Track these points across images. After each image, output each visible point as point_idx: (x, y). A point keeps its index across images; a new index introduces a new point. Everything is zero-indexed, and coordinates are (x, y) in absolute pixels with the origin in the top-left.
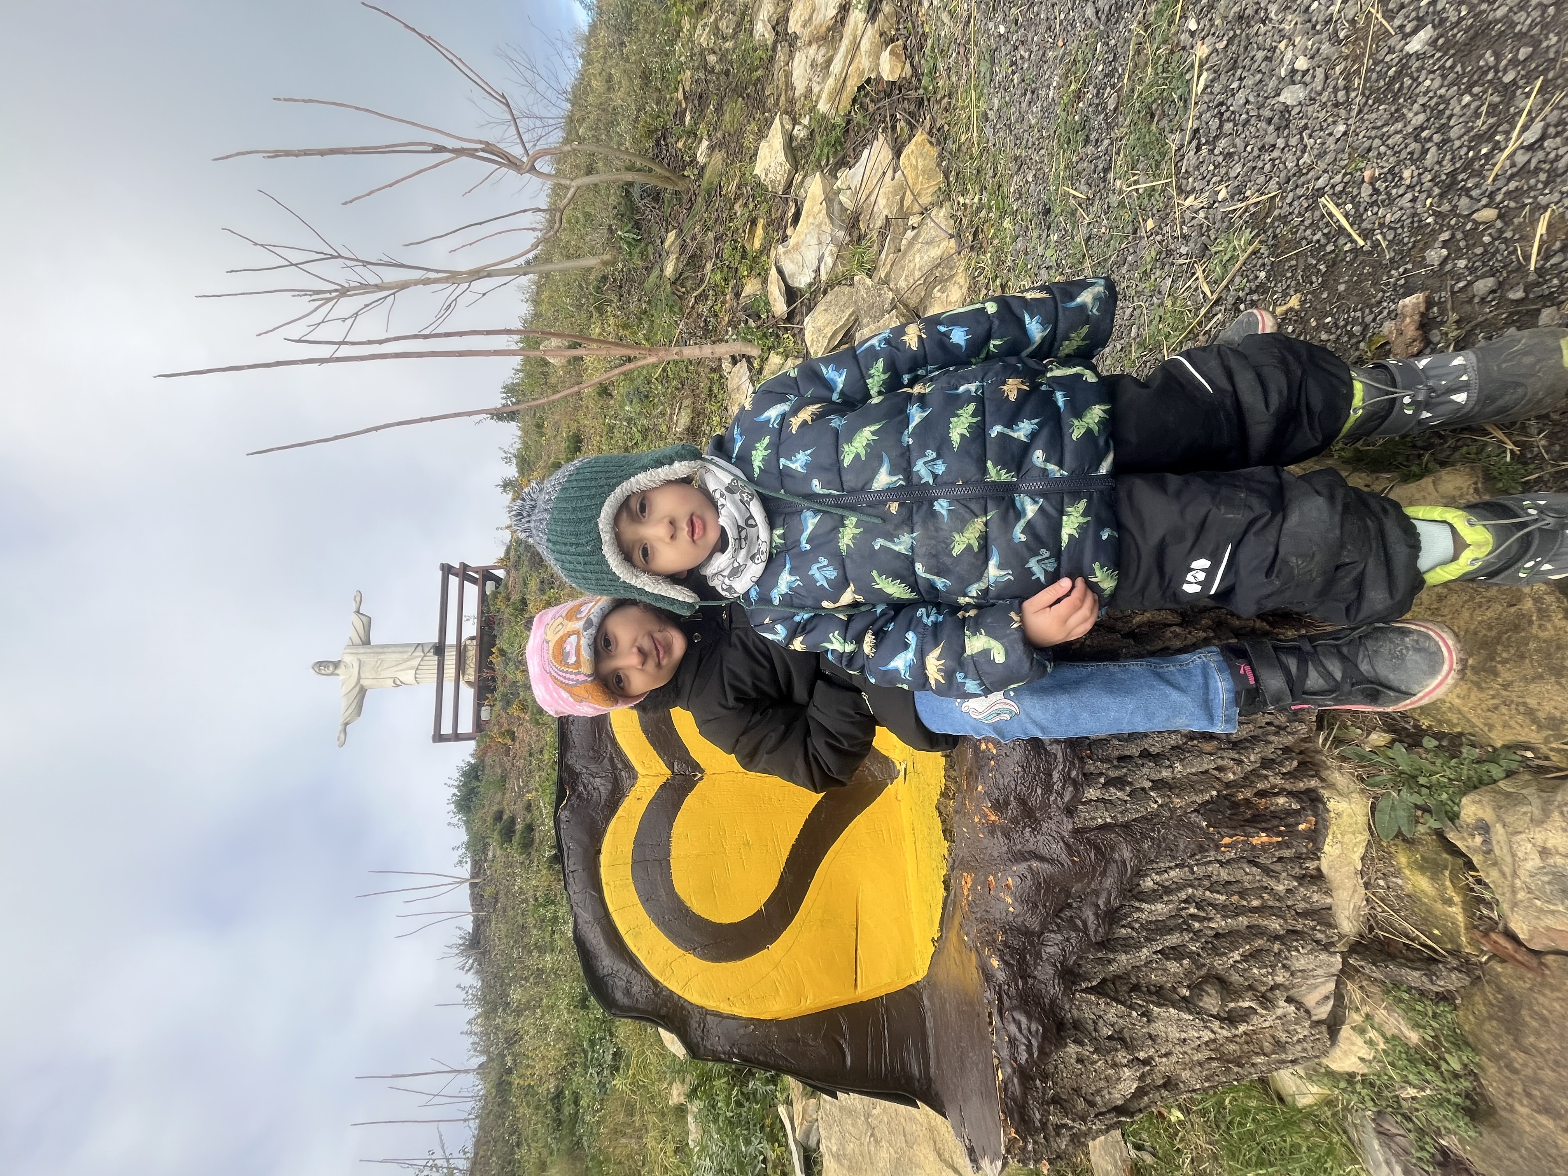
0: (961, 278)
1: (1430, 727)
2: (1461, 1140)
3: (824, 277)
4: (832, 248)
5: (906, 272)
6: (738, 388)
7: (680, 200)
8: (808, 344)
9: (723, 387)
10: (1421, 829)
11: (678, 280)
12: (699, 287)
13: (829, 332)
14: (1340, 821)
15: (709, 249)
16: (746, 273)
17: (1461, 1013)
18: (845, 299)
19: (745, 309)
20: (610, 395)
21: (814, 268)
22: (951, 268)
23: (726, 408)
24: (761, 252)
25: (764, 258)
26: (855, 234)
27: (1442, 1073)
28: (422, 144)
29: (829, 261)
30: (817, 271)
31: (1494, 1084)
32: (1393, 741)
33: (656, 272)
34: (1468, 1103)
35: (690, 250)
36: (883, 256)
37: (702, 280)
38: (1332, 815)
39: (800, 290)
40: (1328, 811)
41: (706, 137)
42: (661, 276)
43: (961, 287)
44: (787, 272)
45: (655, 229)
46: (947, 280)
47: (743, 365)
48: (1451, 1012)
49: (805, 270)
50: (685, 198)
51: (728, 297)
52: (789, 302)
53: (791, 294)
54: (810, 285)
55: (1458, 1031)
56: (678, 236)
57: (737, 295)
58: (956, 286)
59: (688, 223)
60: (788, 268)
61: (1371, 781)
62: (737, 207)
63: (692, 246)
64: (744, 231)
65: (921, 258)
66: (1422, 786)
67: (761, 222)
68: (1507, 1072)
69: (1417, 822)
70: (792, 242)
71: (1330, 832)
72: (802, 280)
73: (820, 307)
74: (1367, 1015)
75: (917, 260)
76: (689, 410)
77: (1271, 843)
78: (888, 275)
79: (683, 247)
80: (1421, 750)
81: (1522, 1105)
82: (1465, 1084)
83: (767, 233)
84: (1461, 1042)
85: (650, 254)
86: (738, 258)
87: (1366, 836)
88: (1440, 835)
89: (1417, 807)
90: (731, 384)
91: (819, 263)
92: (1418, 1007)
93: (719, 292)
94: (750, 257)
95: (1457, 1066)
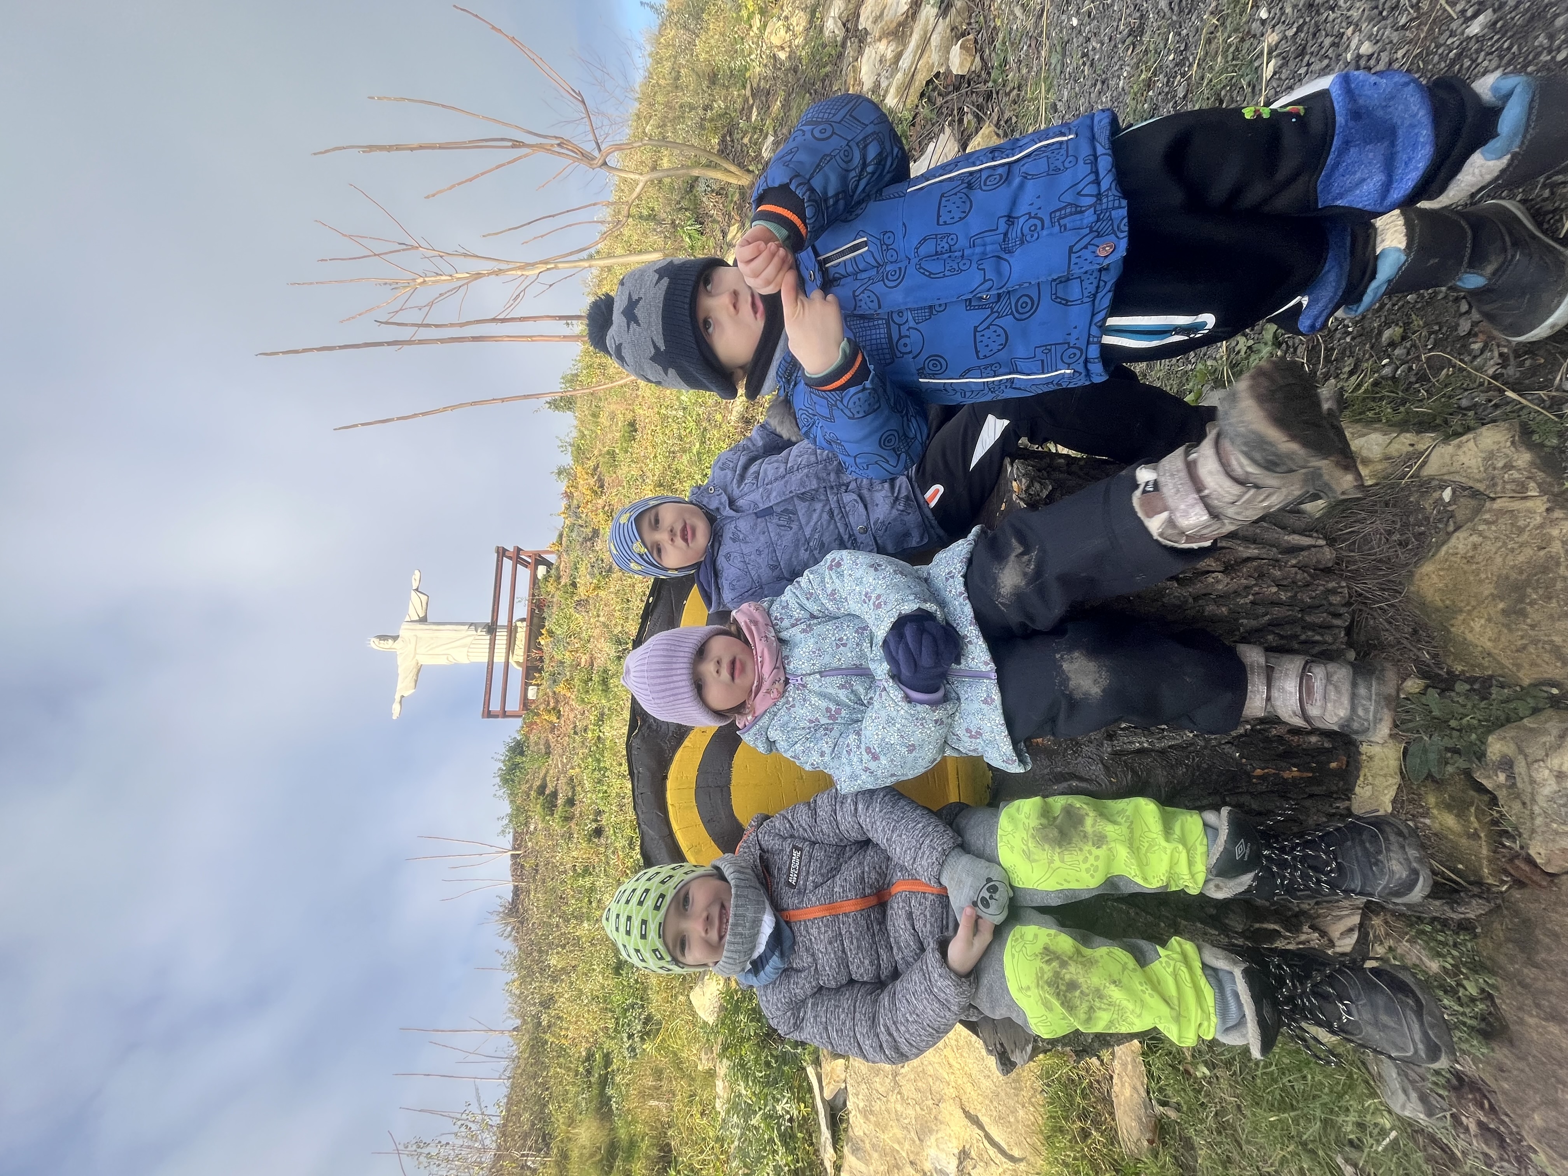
1: (1463, 672)
2: (1476, 1060)
7: (743, 194)
10: (1450, 769)
14: (1371, 764)
17: (1480, 941)
27: (1459, 998)
28: (502, 140)
31: (1508, 1001)
32: (1427, 687)
34: (1483, 1025)
38: (1364, 757)
40: (1360, 754)
41: (771, 132)
48: (1470, 940)
55: (1477, 958)
61: (1404, 727)
66: (1453, 729)
68: (1519, 989)
69: (1447, 763)
71: (1362, 774)
74: (1390, 947)
77: (1301, 778)
80: (1453, 694)
81: (1532, 1016)
82: (1481, 1007)
84: (1477, 967)
87: (1397, 779)
88: (1468, 774)
89: (1447, 749)
92: (1440, 938)
95: (1473, 990)
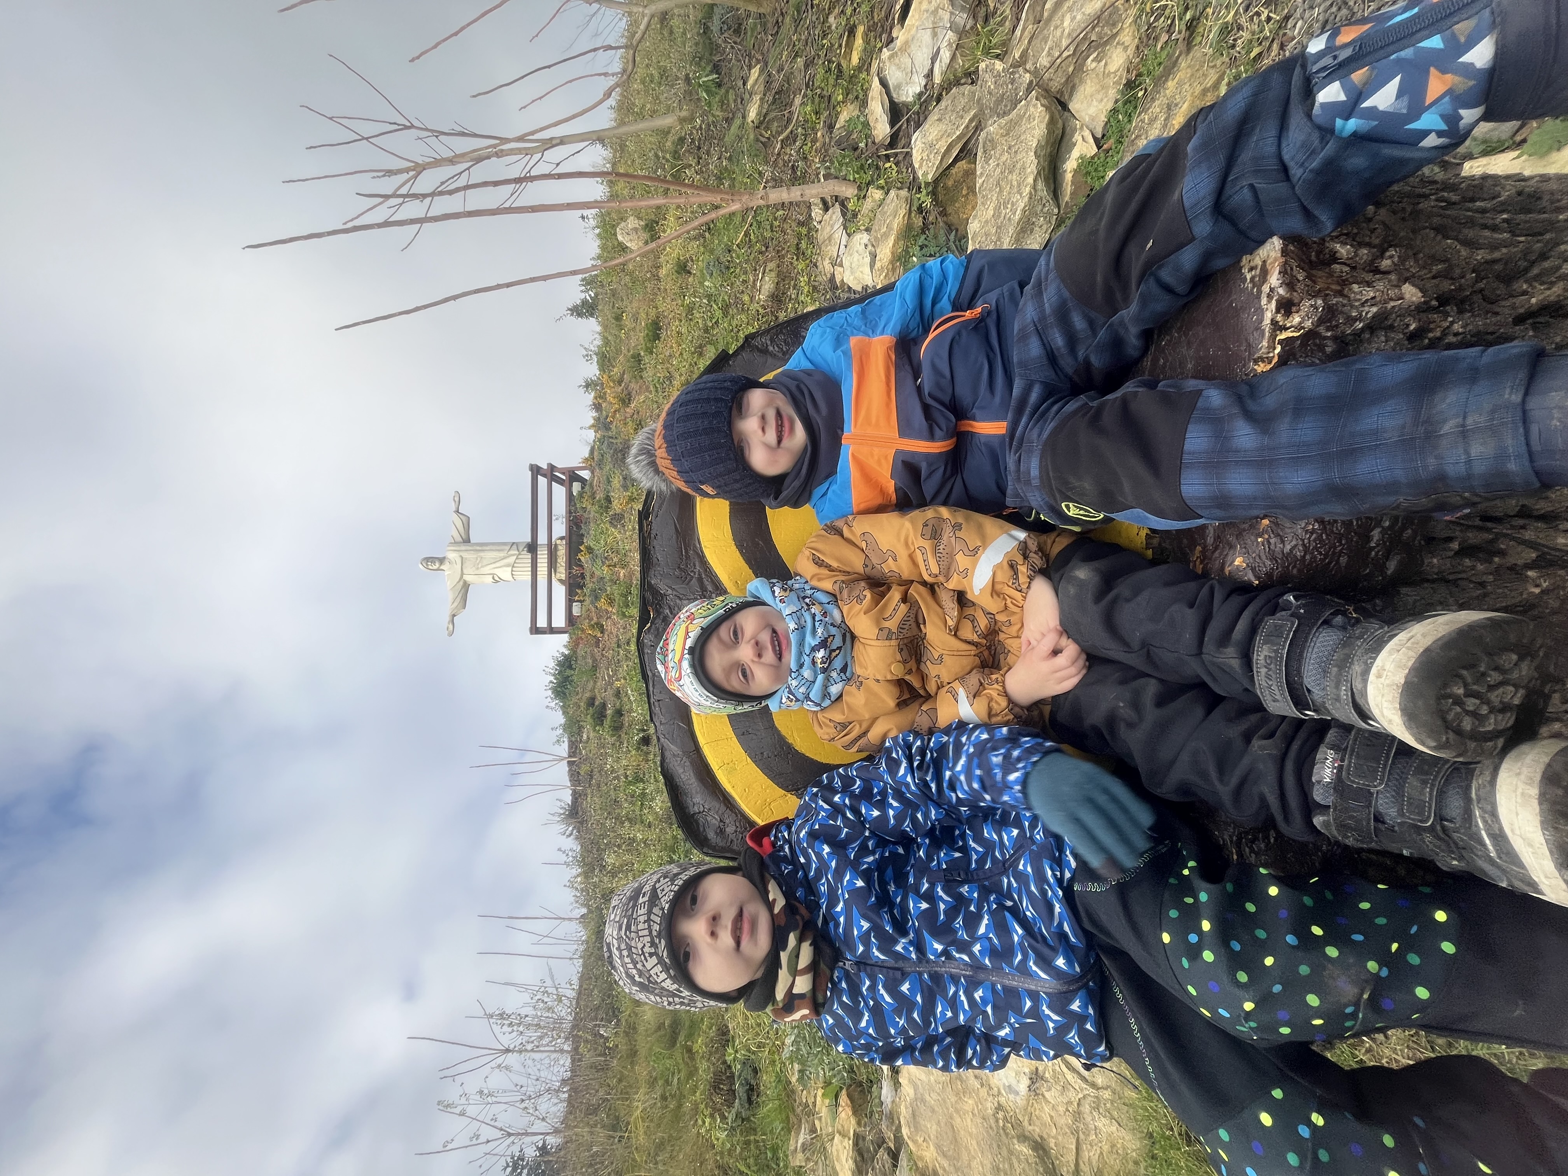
0: (1128, 36)
3: (937, 79)
4: (951, 35)
5: (1049, 43)
6: (830, 238)
7: (764, 25)
8: (916, 166)
9: (811, 240)
11: (762, 123)
12: (786, 129)
13: (942, 146)
15: (798, 79)
16: (840, 98)
18: (963, 101)
19: (839, 143)
20: (690, 273)
21: (926, 71)
22: (1114, 25)
23: (815, 265)
24: (859, 69)
25: (863, 75)
26: (982, 12)
29: (945, 56)
30: (930, 75)
33: (737, 122)
35: (776, 85)
36: (1018, 32)
37: (789, 120)
39: (906, 105)
42: (742, 126)
43: (1126, 48)
44: (891, 83)
45: (735, 72)
46: (1106, 43)
47: (836, 212)
49: (915, 77)
50: (771, 20)
51: (819, 134)
52: (892, 123)
53: (895, 111)
54: (920, 94)
56: (762, 71)
57: (831, 127)
58: (1120, 49)
59: (774, 53)
60: (894, 76)
62: (831, 19)
63: (779, 78)
64: (840, 46)
65: (1073, 19)
67: (861, 30)
70: (898, 43)
72: (908, 93)
73: (933, 117)
75: (1066, 24)
76: (773, 274)
78: (1024, 55)
79: (768, 83)
83: (867, 42)
85: (731, 101)
86: (832, 81)
90: (821, 236)
91: (933, 63)
93: (809, 128)
94: (846, 76)
